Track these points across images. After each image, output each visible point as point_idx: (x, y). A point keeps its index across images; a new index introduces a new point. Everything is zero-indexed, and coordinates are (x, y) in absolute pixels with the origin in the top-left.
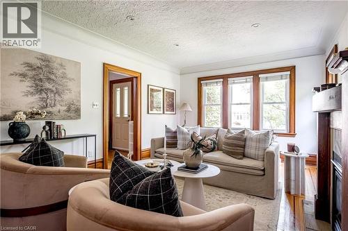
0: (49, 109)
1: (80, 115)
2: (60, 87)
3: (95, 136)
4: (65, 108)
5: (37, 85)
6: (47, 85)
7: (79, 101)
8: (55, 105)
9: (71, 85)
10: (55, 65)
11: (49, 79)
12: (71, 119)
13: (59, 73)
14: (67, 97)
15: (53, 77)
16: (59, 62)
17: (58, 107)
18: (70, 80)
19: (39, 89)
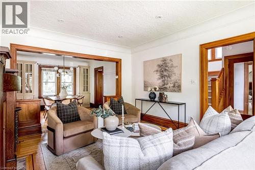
0: (166, 86)
1: (180, 90)
2: (170, 73)
3: (185, 104)
4: (172, 85)
5: (161, 74)
6: (165, 73)
7: (180, 80)
8: (168, 84)
9: (176, 70)
10: (168, 61)
11: (166, 70)
12: (176, 92)
13: (169, 65)
14: (174, 78)
15: (167, 68)
16: (170, 59)
17: (169, 85)
18: (175, 67)
19: (162, 76)
